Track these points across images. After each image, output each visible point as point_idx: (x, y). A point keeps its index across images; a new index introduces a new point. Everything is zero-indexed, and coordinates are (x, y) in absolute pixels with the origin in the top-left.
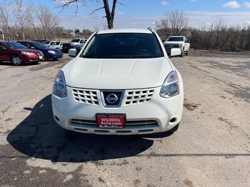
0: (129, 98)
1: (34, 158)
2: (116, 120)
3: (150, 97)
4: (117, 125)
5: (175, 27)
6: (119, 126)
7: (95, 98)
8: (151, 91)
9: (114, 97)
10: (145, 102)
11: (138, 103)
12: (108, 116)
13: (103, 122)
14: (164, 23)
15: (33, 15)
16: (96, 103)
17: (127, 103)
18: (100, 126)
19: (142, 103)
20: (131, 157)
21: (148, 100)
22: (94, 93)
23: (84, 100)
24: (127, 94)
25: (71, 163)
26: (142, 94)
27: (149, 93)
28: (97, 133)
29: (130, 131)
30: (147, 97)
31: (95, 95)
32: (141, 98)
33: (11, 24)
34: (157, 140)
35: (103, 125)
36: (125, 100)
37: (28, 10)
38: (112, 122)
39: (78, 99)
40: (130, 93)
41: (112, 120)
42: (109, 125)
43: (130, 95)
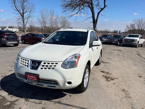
0: (43, 66)
1: (3, 90)
2: (34, 77)
3: (55, 67)
4: (35, 80)
5: (140, 29)
6: (36, 81)
7: (28, 64)
8: (56, 64)
9: (36, 64)
10: (51, 69)
11: (47, 69)
12: (30, 74)
13: (29, 77)
14: (132, 26)
15: (58, 21)
16: (28, 66)
17: (42, 69)
18: (27, 79)
19: (49, 70)
20: (46, 101)
21: (53, 68)
22: (28, 61)
23: (23, 64)
24: (42, 64)
25: (15, 97)
26: (50, 64)
27: (54, 64)
28: (28, 83)
29: (43, 85)
30: (53, 67)
31: (28, 62)
32: (49, 67)
33: (47, 25)
34: (69, 95)
35: (29, 79)
36: (41, 67)
37: (56, 19)
38: (32, 78)
39: (21, 63)
40: (45, 63)
41: (32, 77)
42: (31, 80)
43: (44, 65)
